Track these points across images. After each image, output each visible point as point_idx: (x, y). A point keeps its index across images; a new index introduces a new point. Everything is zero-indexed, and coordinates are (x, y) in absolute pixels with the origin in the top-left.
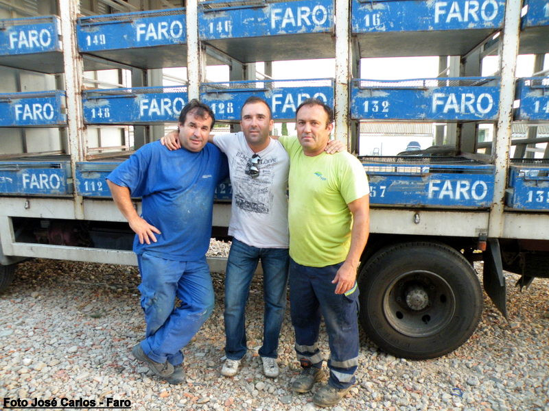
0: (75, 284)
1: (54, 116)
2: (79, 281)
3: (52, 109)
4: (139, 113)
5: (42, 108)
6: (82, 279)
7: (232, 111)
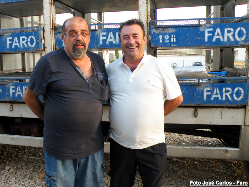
0: (31, 159)
1: (36, 45)
2: (32, 157)
3: (35, 40)
4: (99, 42)
5: (27, 40)
6: (34, 155)
7: (175, 41)
